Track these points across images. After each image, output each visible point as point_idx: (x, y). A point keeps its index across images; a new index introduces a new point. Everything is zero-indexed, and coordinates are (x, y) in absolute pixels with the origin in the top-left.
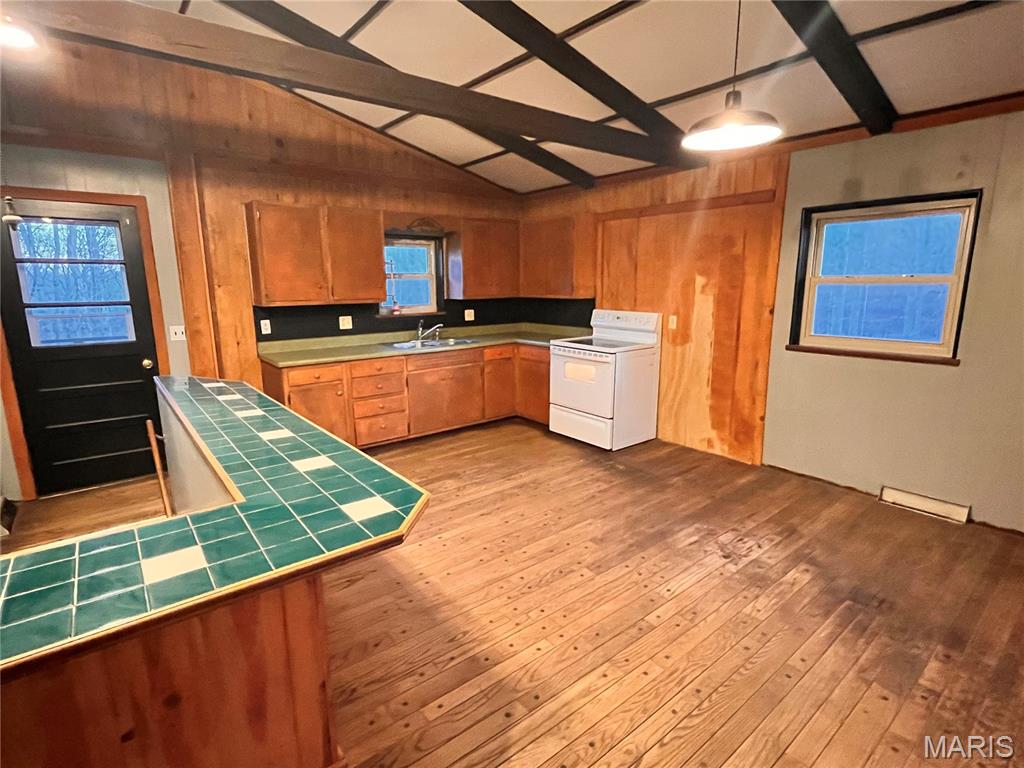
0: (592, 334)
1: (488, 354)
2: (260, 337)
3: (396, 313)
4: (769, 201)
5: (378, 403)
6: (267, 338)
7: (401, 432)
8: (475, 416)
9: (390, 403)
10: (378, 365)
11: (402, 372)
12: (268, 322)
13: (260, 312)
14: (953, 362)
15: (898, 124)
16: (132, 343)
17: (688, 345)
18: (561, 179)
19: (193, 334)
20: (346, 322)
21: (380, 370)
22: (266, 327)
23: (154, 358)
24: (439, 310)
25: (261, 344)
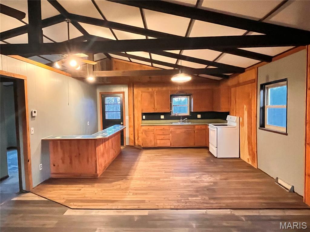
0: (227, 123)
1: (196, 127)
2: (143, 119)
3: (176, 115)
4: (254, 82)
5: (163, 136)
6: (144, 120)
7: (168, 145)
8: (192, 145)
9: (167, 137)
10: (163, 127)
11: (170, 129)
12: (144, 116)
13: (143, 114)
14: (286, 134)
15: (273, 59)
16: (120, 119)
17: (244, 127)
18: (219, 78)
19: (130, 118)
20: (162, 117)
21: (164, 128)
22: (144, 117)
23: (123, 123)
24: (190, 115)
25: (143, 121)
